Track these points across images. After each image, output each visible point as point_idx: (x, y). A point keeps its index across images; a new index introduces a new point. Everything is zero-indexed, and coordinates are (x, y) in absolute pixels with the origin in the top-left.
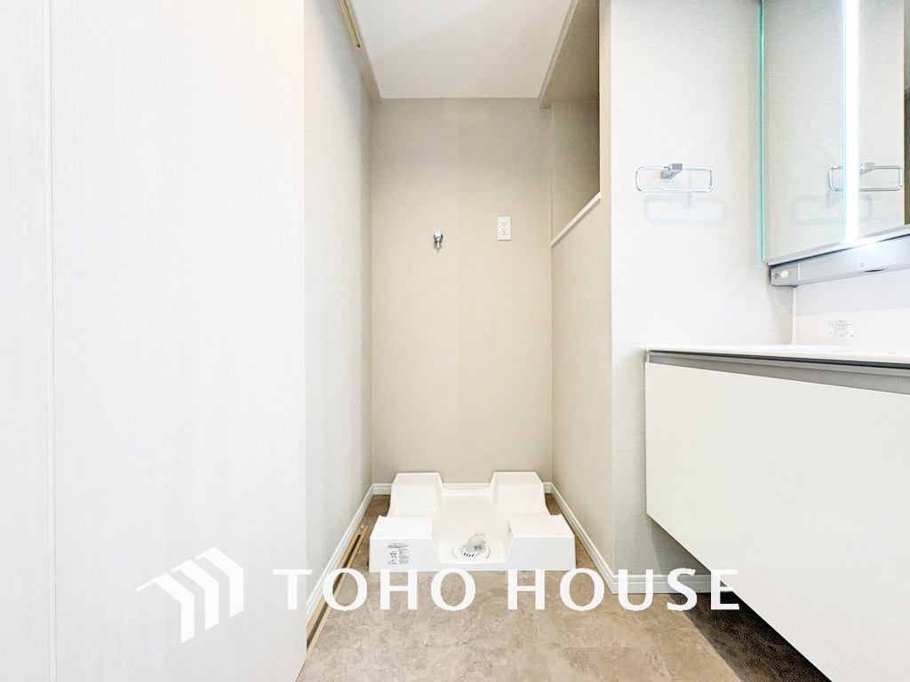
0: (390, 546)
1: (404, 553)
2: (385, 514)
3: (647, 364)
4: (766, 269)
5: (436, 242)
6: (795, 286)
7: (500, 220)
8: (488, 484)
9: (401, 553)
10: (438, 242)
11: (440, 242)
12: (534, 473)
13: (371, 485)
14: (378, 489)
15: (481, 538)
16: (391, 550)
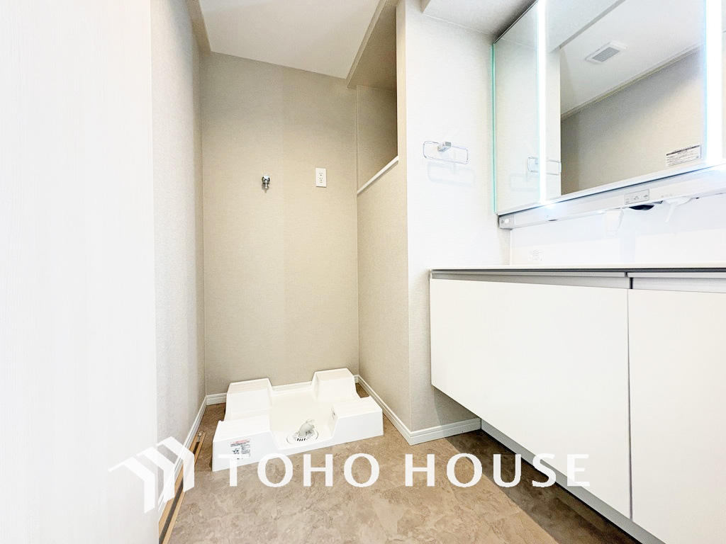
0: (233, 445)
1: (247, 448)
2: (222, 420)
3: (431, 280)
4: (496, 218)
5: (264, 184)
6: (511, 229)
7: (318, 170)
8: (310, 382)
9: (243, 449)
10: (265, 183)
11: (268, 184)
12: (346, 369)
13: (205, 396)
14: (212, 399)
15: (310, 423)
16: (234, 448)
